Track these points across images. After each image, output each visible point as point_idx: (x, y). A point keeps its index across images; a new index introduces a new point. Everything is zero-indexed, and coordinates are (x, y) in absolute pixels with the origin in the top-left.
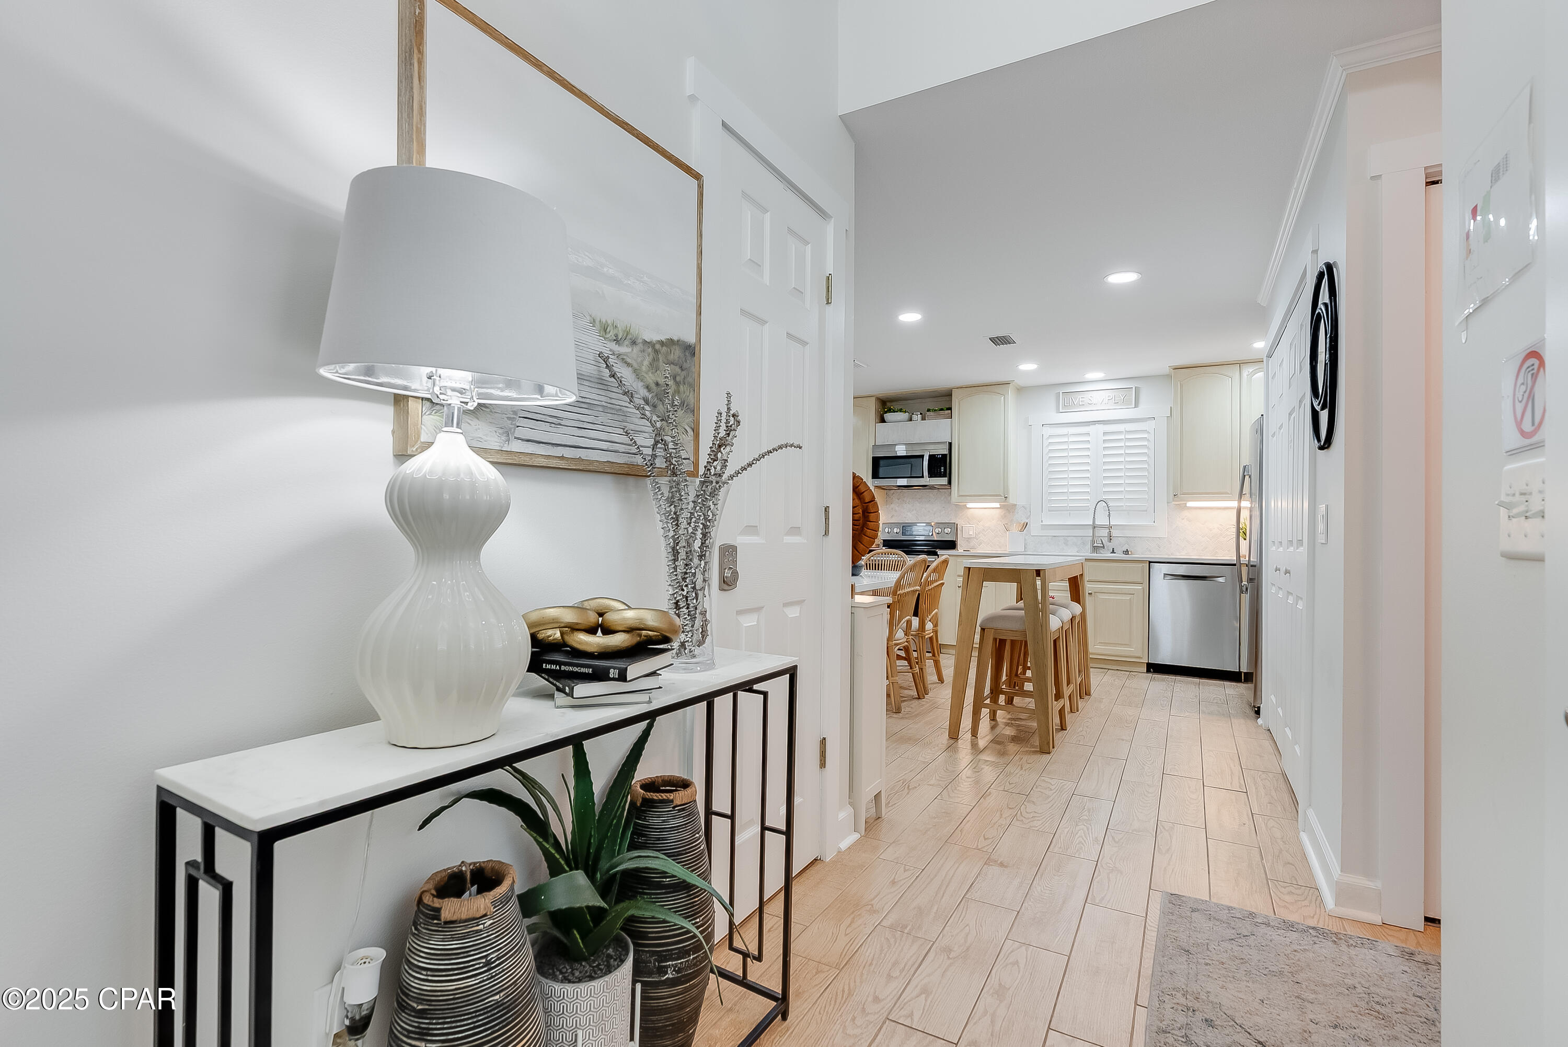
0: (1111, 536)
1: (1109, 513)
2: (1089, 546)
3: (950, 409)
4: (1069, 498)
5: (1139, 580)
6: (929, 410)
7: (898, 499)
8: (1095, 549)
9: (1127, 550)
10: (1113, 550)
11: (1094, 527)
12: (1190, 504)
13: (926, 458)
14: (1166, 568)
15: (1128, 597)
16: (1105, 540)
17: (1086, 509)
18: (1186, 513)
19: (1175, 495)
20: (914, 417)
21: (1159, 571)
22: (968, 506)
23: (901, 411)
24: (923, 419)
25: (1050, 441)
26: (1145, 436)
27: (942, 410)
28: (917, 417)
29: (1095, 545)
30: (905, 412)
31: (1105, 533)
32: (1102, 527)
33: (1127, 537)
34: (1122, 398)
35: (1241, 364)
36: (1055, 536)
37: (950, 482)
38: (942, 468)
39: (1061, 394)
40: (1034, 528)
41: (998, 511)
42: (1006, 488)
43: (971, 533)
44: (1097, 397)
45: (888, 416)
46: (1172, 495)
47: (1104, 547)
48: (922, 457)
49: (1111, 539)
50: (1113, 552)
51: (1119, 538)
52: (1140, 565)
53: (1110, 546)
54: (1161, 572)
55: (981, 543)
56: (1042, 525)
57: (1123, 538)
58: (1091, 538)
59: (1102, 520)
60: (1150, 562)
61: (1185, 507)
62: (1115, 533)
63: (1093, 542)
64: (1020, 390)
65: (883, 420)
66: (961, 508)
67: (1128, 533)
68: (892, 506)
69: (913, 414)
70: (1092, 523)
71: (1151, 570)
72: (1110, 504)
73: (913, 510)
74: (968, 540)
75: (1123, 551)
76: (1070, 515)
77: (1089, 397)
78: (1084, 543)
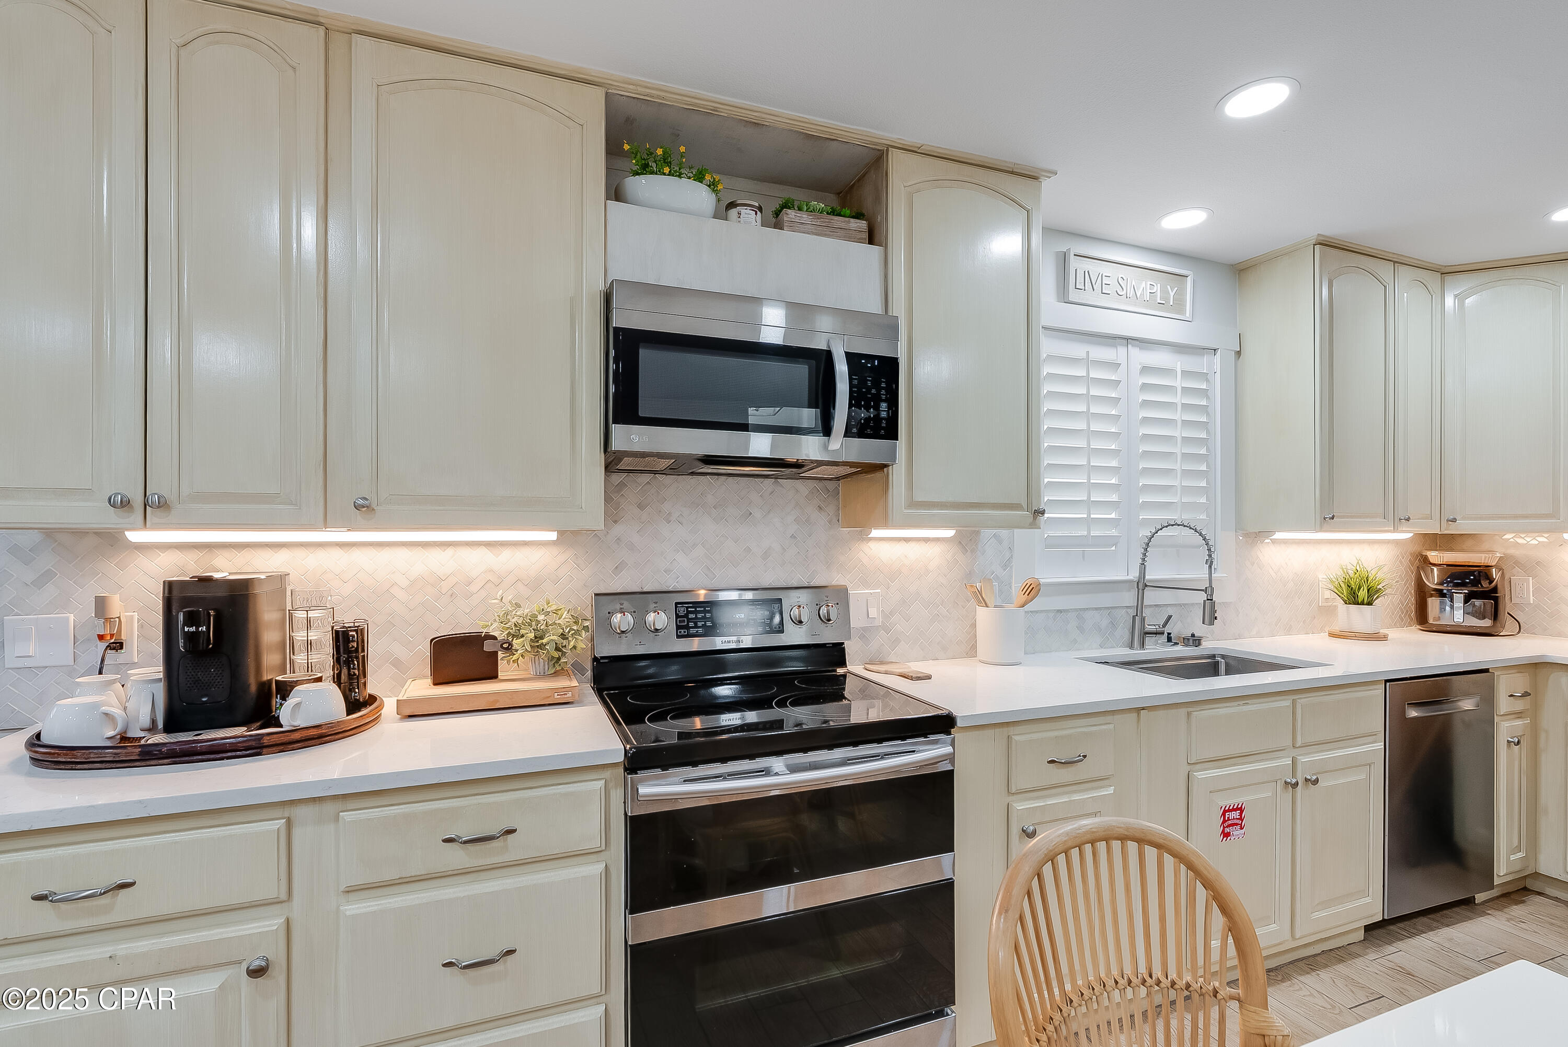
2: (1123, 632)
3: (878, 216)
4: (1090, 516)
6: (789, 205)
11: (1144, 585)
22: (870, 532)
29: (1149, 628)
34: (1172, 295)
39: (1071, 257)
41: (951, 548)
55: (897, 642)
58: (1132, 611)
63: (1143, 620)
68: (619, 528)
70: (1136, 576)
76: (1083, 557)
77: (1119, 278)
78: (1113, 625)
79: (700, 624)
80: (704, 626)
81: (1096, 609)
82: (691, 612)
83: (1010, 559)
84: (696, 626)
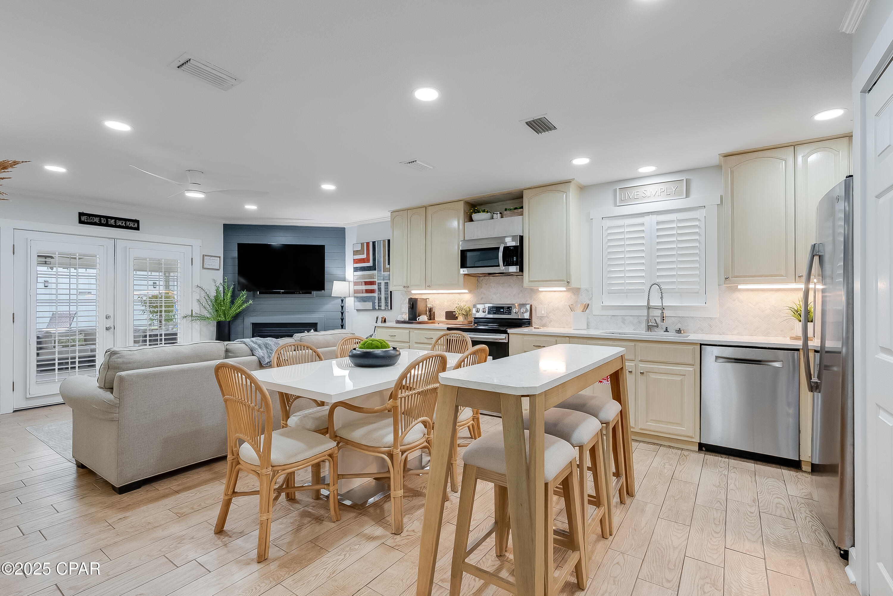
0: (663, 317)
1: (662, 295)
2: (644, 325)
3: (522, 208)
4: (626, 282)
5: (690, 361)
6: (506, 210)
7: (486, 285)
8: (649, 328)
9: (680, 329)
10: (666, 329)
11: (649, 308)
12: (740, 287)
13: (501, 249)
14: (716, 351)
15: (679, 378)
16: (659, 320)
17: (642, 291)
18: (737, 295)
19: (726, 279)
20: (495, 216)
21: (711, 353)
22: (540, 289)
23: (484, 211)
24: (502, 217)
25: (609, 232)
26: (697, 223)
27: (516, 209)
28: (497, 216)
29: (650, 324)
30: (487, 212)
31: (658, 313)
32: (655, 308)
33: (680, 317)
34: (674, 190)
35: (795, 146)
36: (614, 316)
37: (521, 270)
38: (515, 258)
39: (618, 190)
40: (596, 309)
41: (565, 293)
42: (568, 274)
43: (543, 312)
44: (651, 190)
45: (475, 216)
46: (723, 279)
47: (657, 326)
48: (498, 248)
49: (664, 320)
50: (666, 330)
51: (672, 318)
52: (691, 347)
53: (664, 325)
54: (712, 354)
55: (551, 321)
56: (602, 306)
57: (676, 318)
58: (646, 318)
59: (655, 302)
60: (701, 345)
61: (736, 290)
62: (667, 313)
63: (648, 321)
64: (583, 189)
65: (471, 220)
66: (533, 291)
67: (680, 313)
68: (482, 290)
69: (494, 213)
70: (646, 304)
71: (702, 352)
72: (663, 287)
73: (497, 293)
74: (541, 318)
75: (676, 330)
76: (627, 297)
77: (643, 191)
78: (639, 322)
79: (493, 312)
80: (494, 312)
81: (631, 316)
82: (492, 309)
83: (592, 298)
84: (492, 312)
